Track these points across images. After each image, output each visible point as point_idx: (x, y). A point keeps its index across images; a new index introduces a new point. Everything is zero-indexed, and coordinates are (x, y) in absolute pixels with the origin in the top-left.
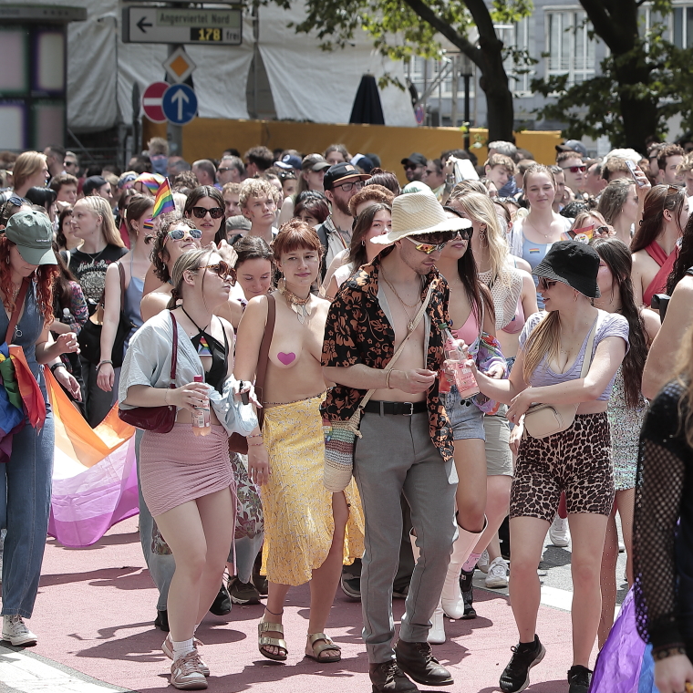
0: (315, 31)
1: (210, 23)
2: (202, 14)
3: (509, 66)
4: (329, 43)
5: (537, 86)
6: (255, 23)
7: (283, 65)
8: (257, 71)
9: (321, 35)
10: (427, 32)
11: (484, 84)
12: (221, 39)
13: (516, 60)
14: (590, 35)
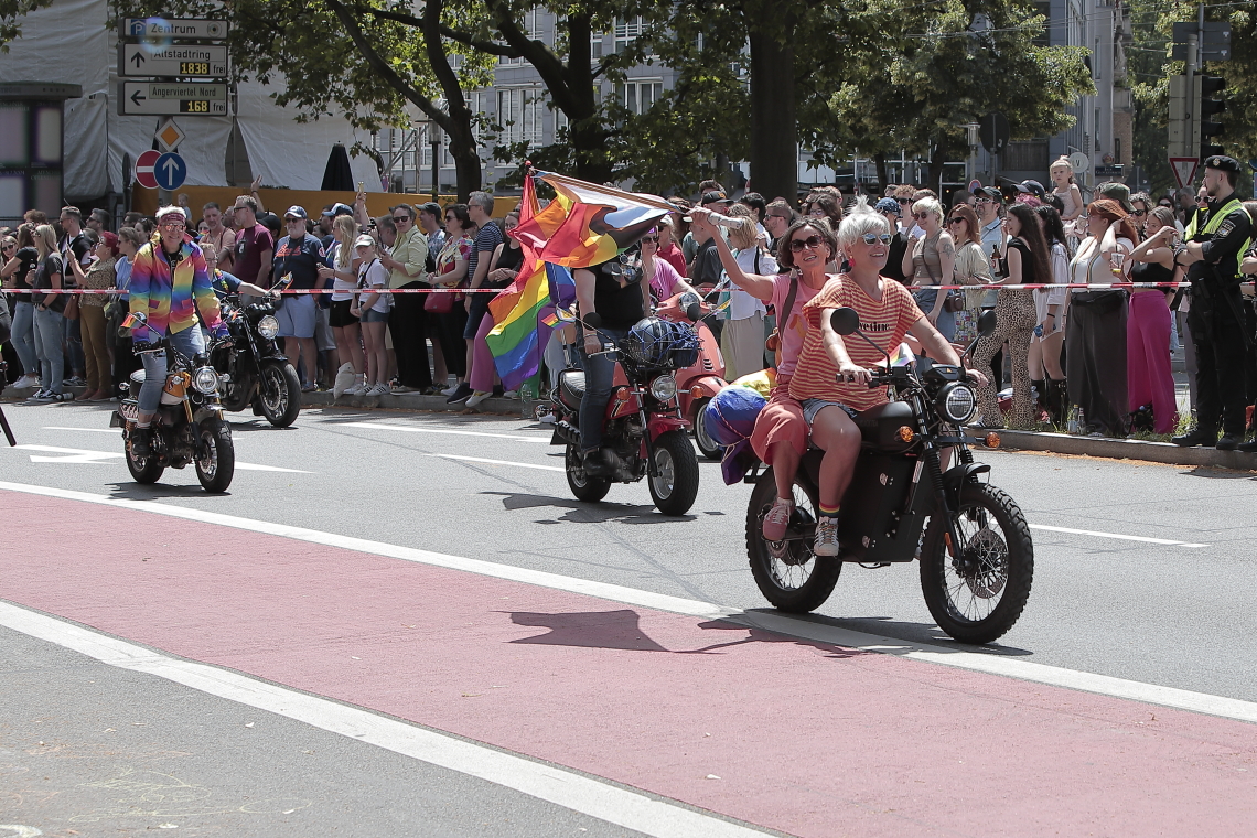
0: (294, 103)
1: (198, 96)
2: (191, 87)
3: (476, 132)
4: (304, 115)
5: (501, 153)
6: (234, 98)
7: (260, 138)
8: (236, 141)
9: (300, 106)
10: (395, 104)
11: (454, 150)
12: (208, 111)
13: (483, 128)
14: (550, 106)
